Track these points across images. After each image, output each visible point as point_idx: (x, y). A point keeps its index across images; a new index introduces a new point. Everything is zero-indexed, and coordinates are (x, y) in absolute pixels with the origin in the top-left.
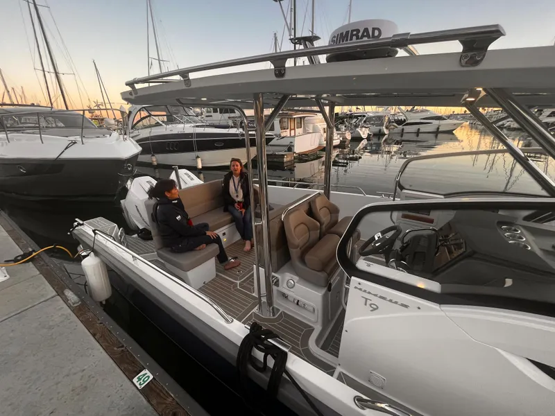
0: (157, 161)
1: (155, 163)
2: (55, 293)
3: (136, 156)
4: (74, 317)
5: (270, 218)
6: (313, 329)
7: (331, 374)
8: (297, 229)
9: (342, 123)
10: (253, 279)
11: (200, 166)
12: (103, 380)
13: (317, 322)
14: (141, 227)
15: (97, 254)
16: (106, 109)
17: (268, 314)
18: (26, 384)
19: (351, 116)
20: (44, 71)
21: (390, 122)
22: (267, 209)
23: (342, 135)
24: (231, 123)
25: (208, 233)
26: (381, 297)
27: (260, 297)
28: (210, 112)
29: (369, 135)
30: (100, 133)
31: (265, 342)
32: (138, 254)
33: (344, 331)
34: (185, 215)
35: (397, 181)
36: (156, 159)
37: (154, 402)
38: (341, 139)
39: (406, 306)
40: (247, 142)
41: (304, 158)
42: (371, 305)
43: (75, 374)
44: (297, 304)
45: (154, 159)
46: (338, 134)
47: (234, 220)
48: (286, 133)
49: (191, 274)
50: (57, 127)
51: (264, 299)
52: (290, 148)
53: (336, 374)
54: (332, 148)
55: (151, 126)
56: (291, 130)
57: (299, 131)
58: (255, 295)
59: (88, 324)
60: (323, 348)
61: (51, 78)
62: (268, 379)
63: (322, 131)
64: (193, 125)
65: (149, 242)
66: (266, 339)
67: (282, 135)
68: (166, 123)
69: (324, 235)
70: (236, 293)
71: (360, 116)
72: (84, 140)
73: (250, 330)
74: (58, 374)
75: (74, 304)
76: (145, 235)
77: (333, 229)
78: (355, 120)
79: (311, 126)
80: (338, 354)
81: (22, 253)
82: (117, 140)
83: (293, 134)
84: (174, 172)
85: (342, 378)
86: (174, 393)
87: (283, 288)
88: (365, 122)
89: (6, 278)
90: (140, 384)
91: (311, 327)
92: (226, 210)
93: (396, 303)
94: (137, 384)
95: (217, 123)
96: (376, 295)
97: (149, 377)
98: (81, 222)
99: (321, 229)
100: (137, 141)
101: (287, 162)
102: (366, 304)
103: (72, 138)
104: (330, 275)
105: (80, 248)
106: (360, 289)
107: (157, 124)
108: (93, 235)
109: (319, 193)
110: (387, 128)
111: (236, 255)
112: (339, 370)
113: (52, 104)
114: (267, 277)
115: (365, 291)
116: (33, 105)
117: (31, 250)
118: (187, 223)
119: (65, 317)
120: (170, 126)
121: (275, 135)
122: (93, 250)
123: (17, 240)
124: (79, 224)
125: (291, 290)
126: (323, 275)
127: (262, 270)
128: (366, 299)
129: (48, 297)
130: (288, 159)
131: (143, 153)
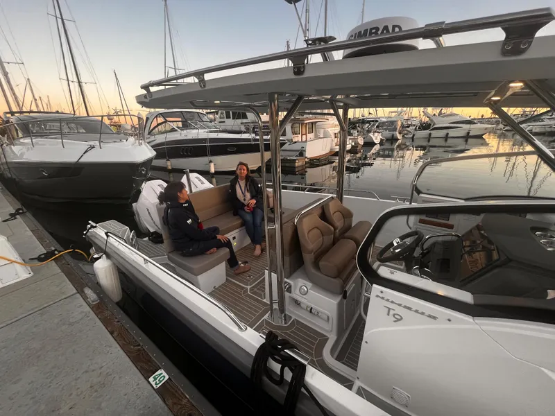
0: (171, 165)
1: (170, 168)
2: (75, 291)
3: (150, 161)
4: (92, 315)
5: (283, 222)
6: (328, 339)
7: (350, 388)
8: (311, 233)
9: (354, 128)
10: (264, 285)
11: (213, 170)
12: (120, 377)
13: (331, 331)
14: (152, 230)
15: (108, 257)
16: (124, 115)
17: (280, 321)
18: (47, 378)
19: (363, 122)
20: (68, 80)
21: (403, 126)
22: (281, 212)
23: (355, 140)
24: (243, 128)
25: (219, 237)
26: (405, 307)
27: (272, 303)
28: (224, 118)
29: (381, 140)
30: (117, 138)
31: (282, 353)
32: (150, 258)
33: (363, 343)
34: (195, 219)
35: (414, 186)
36: (170, 163)
37: (170, 402)
38: (353, 144)
39: (435, 318)
40: (262, 147)
41: (315, 163)
42: (394, 315)
43: (93, 371)
44: (311, 312)
45: (169, 163)
46: (350, 139)
47: (244, 224)
48: (298, 138)
49: (201, 278)
50: (78, 132)
51: (276, 306)
52: (301, 153)
53: (355, 388)
54: (345, 152)
55: (166, 132)
56: (302, 135)
57: (311, 136)
58: (267, 301)
59: (106, 322)
60: (338, 359)
61: (75, 87)
62: (285, 394)
63: (333, 136)
64: (206, 130)
65: (159, 246)
66: (283, 349)
67: (294, 141)
68: (181, 129)
69: (338, 240)
70: (247, 299)
71: (373, 121)
72: (102, 144)
73: (266, 339)
74: (77, 370)
75: (93, 301)
76: (156, 238)
77: (347, 234)
78: (367, 125)
79: (322, 131)
80: (357, 367)
81: (45, 252)
82: (133, 145)
83: (304, 139)
84: (185, 176)
85: (361, 392)
86: (189, 394)
87: (296, 294)
88: (377, 127)
89: (29, 276)
90: (156, 384)
91: (325, 336)
92: (236, 214)
93: (423, 313)
94: (153, 384)
95: (229, 128)
96: (400, 305)
97: (164, 377)
98: (94, 225)
99: (334, 233)
100: (153, 147)
101: (298, 167)
102: (388, 315)
103: (92, 143)
104: (346, 281)
105: (93, 250)
106: (383, 298)
107: (173, 130)
108: (105, 237)
109: (332, 197)
110: (400, 133)
111: (247, 260)
112: (357, 384)
113: (74, 111)
114: (280, 283)
115: (388, 300)
116: (57, 112)
117: (53, 249)
118: (198, 227)
119: (84, 314)
120: (185, 131)
121: (287, 140)
122: (105, 253)
123: (40, 239)
124: (92, 227)
125: (304, 296)
126: (338, 282)
127: (274, 276)
128: (389, 309)
129: (69, 295)
130: (300, 164)
131: (157, 157)
